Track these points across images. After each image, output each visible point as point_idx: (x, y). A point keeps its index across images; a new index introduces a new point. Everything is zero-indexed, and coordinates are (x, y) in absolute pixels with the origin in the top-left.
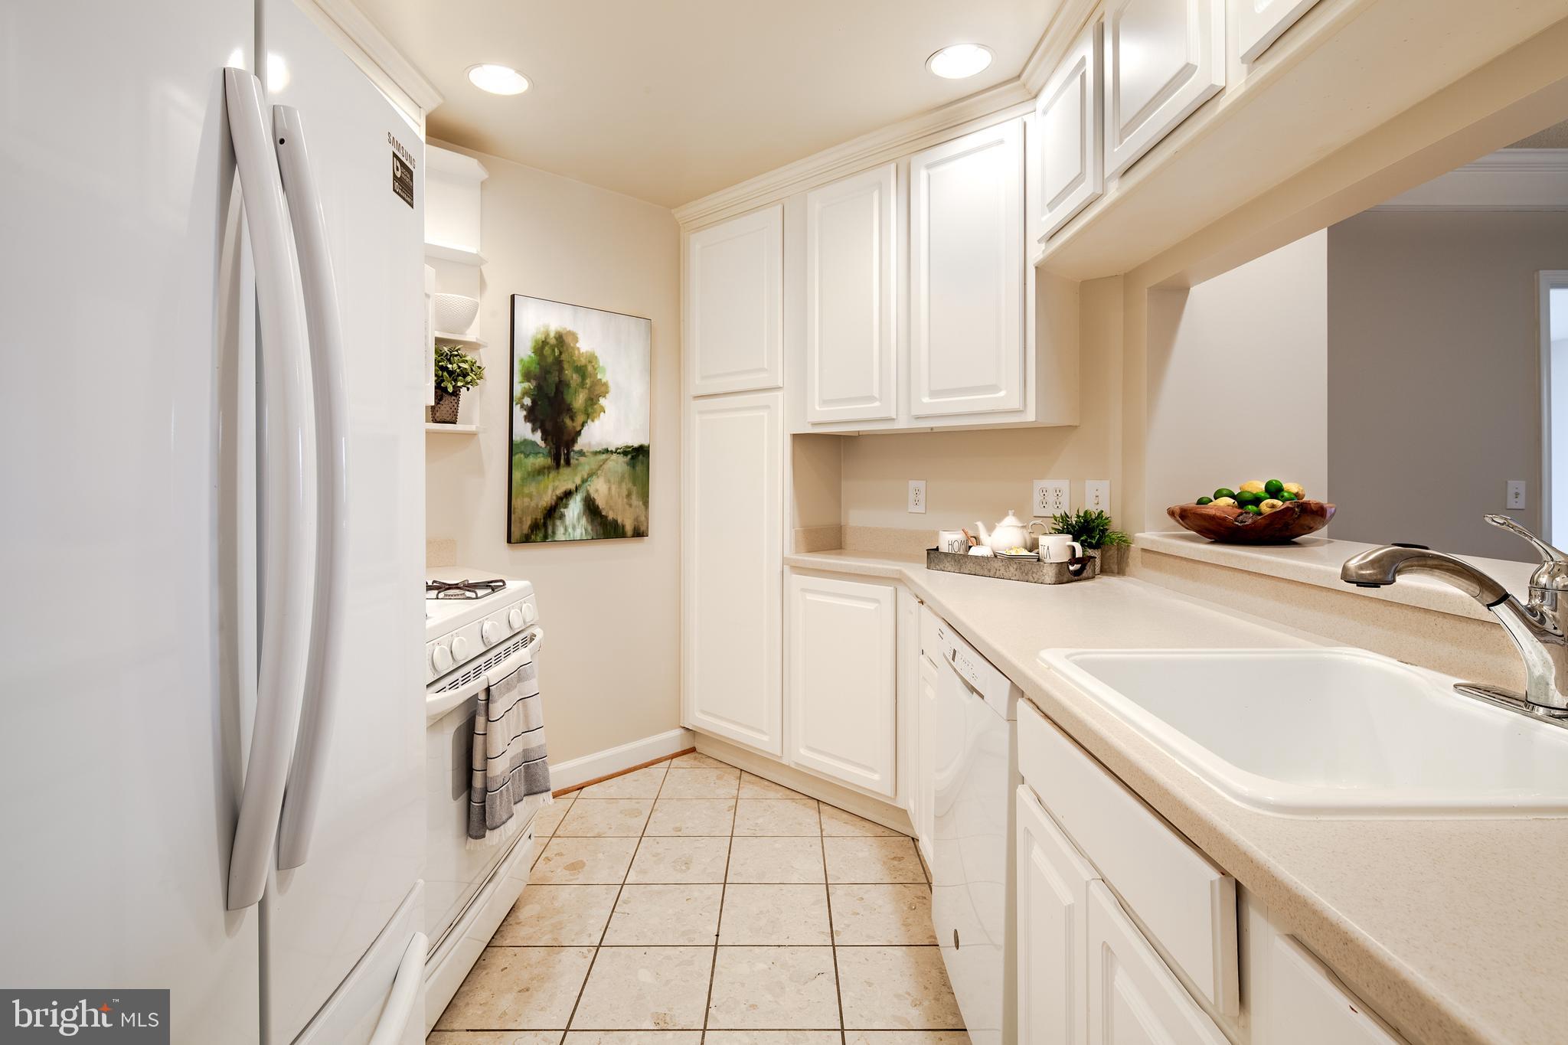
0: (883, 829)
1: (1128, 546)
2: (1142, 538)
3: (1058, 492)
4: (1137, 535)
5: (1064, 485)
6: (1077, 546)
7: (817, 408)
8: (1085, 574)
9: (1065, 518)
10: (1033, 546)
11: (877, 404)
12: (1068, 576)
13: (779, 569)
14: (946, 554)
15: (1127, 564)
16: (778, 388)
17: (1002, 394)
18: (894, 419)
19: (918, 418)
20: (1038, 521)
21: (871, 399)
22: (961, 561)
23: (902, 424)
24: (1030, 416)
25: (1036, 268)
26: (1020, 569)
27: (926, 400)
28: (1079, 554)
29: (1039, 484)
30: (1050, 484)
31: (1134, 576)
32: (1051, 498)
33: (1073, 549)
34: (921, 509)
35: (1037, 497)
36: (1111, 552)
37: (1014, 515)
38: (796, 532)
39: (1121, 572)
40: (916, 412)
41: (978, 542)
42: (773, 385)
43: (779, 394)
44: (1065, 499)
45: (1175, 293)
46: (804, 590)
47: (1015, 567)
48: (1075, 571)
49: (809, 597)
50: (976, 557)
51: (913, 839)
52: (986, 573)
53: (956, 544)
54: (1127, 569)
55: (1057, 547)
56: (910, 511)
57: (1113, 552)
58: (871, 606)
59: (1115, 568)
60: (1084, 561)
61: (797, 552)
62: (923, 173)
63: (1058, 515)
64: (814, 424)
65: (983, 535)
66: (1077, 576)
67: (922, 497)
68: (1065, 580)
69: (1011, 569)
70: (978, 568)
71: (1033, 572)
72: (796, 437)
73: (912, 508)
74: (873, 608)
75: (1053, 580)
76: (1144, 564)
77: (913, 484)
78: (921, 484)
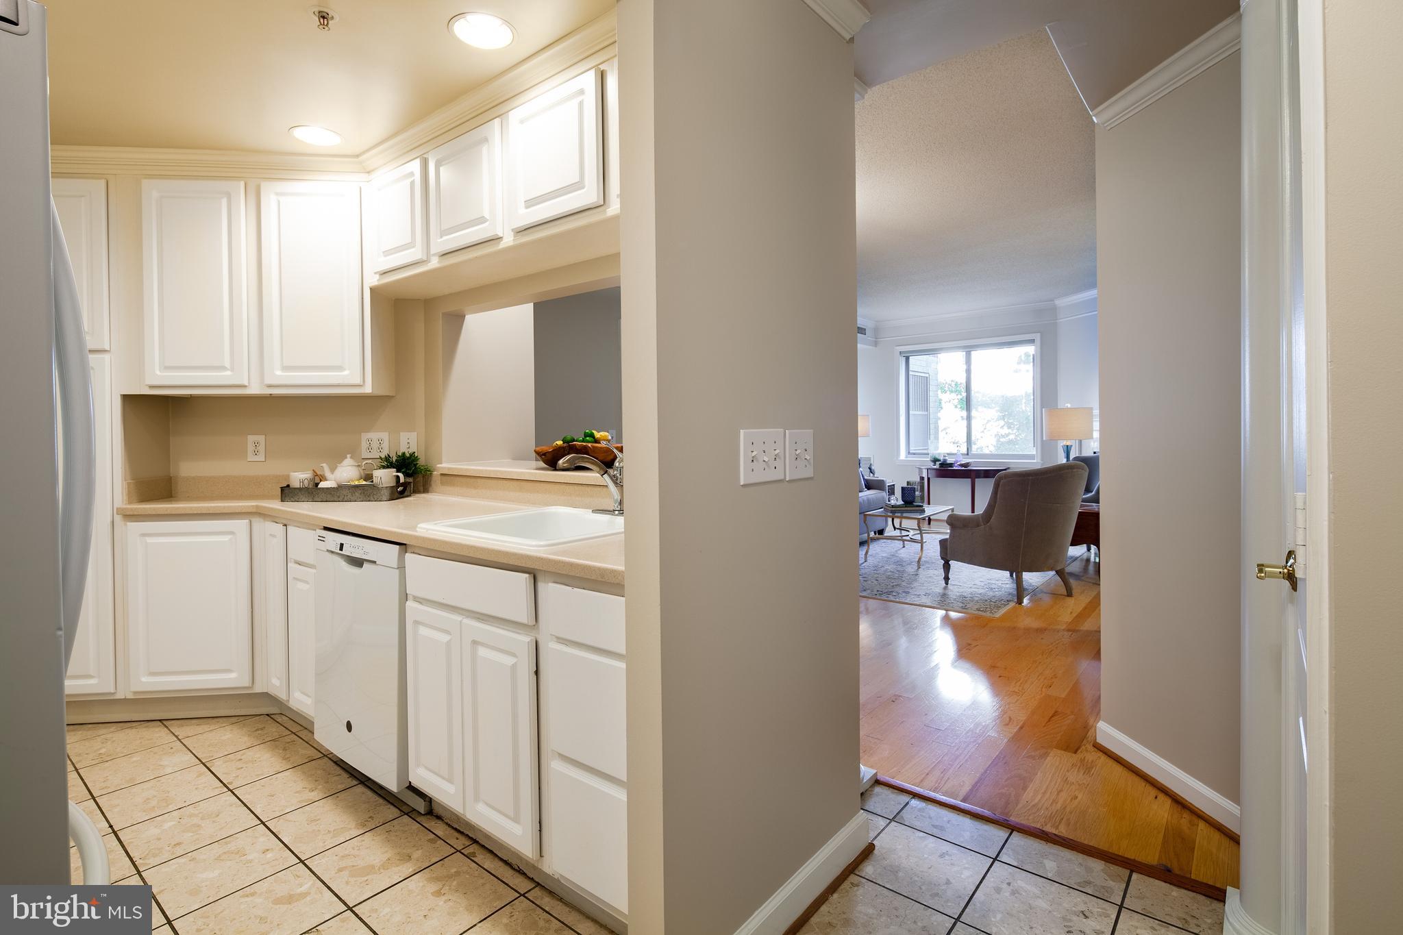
0: (237, 718)
1: (431, 474)
2: (442, 468)
3: (380, 441)
4: (438, 466)
5: (385, 436)
6: (401, 475)
7: (158, 372)
8: (406, 494)
9: (388, 458)
10: (369, 477)
11: (228, 373)
12: (397, 495)
13: (109, 519)
14: (300, 489)
15: (430, 485)
16: (105, 351)
17: (346, 372)
18: (246, 386)
19: (270, 386)
20: (370, 461)
21: (223, 368)
22: (313, 491)
23: (255, 389)
24: (368, 389)
25: (371, 289)
26: (364, 493)
27: (279, 373)
28: (402, 480)
29: (365, 436)
30: (374, 436)
31: (436, 492)
32: (375, 445)
33: (398, 477)
34: (261, 457)
35: (364, 445)
36: (419, 479)
37: (351, 458)
38: (129, 484)
39: (426, 491)
40: (268, 381)
41: (323, 478)
42: (99, 347)
43: (107, 357)
44: (386, 446)
45: (457, 320)
46: (144, 535)
47: (360, 492)
48: (400, 492)
49: (149, 540)
50: (323, 488)
51: (268, 715)
52: (336, 499)
53: (306, 482)
54: (430, 489)
55: (385, 477)
56: (249, 460)
57: (420, 478)
58: (226, 538)
59: (422, 489)
60: (405, 485)
61: (130, 502)
62: (273, 198)
63: (383, 457)
64: (152, 387)
65: (328, 474)
66: (402, 495)
67: (262, 448)
68: (396, 497)
69: (356, 493)
70: (329, 496)
71: (374, 494)
72: (128, 400)
73: (251, 457)
74: (227, 539)
75: (388, 497)
76: (442, 484)
77: (251, 438)
78: (261, 439)
